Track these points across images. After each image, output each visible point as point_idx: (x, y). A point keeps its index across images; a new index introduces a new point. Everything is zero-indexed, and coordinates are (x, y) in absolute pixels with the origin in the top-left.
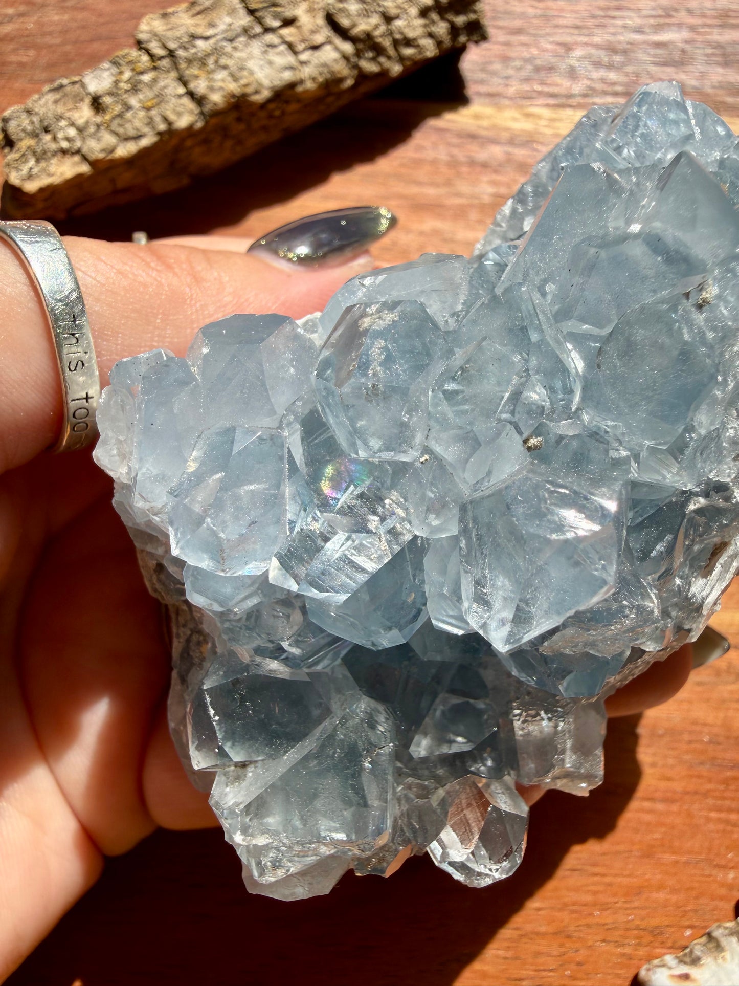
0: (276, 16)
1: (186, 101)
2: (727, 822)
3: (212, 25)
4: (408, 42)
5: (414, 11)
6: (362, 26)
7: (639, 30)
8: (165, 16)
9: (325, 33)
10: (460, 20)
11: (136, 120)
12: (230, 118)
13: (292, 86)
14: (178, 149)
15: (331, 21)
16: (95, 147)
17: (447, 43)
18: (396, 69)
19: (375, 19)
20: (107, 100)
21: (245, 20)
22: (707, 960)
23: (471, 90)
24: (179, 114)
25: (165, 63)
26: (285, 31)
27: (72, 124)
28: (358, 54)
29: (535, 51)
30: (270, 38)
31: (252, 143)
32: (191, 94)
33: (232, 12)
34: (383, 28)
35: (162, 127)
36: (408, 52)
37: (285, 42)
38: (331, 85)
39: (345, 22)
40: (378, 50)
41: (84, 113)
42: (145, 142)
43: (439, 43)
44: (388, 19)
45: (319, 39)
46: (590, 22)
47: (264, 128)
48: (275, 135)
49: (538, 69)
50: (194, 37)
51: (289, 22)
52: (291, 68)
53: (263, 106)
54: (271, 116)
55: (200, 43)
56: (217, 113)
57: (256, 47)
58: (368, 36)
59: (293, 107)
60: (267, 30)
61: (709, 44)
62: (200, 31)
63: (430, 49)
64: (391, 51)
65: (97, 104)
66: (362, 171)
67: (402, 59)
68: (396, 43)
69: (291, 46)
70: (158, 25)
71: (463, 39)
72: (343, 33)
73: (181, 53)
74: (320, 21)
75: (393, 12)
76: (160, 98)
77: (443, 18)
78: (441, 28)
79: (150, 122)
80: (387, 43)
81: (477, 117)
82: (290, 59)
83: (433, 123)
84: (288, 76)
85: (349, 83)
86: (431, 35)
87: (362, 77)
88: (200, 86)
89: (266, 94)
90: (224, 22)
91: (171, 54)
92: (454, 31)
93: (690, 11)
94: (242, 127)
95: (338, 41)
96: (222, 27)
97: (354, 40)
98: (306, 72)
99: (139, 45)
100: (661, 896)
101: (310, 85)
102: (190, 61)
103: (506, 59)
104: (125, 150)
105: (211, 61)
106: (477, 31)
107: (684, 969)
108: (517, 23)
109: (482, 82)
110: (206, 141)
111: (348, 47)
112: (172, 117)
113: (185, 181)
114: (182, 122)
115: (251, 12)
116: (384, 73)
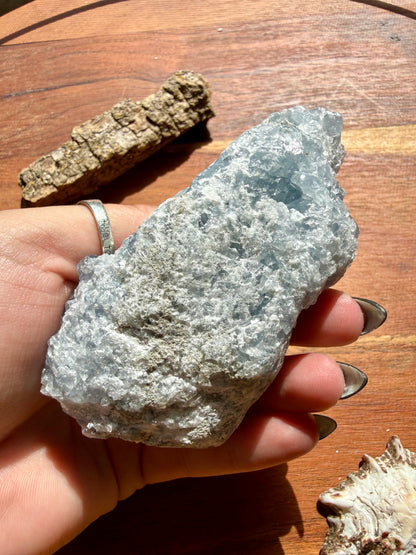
0: (126, 121)
1: (93, 158)
2: (352, 429)
3: (101, 127)
4: (181, 123)
5: (182, 111)
6: (161, 120)
7: (280, 102)
8: (82, 126)
9: (148, 124)
10: (202, 111)
11: (74, 168)
12: (112, 162)
13: (135, 146)
14: (92, 177)
15: (148, 119)
16: (58, 181)
17: (198, 120)
18: (178, 133)
19: (166, 116)
20: (62, 162)
21: (115, 124)
22: (347, 488)
23: (212, 135)
24: (91, 164)
25: (84, 145)
26: (131, 126)
27: (49, 173)
28: (161, 130)
29: (238, 117)
30: (125, 129)
31: (122, 170)
32: (95, 156)
33: (109, 121)
34: (170, 119)
35: (85, 170)
36: (182, 126)
37: (130, 130)
38: (151, 144)
39: (154, 119)
40: (169, 127)
41: (53, 168)
42: (78, 177)
43: (194, 121)
44: (172, 115)
45: (144, 127)
46: (259, 101)
47: (127, 164)
48: (133, 165)
49: (240, 123)
50: (94, 133)
51: (131, 122)
52: (135, 140)
53: (125, 155)
54: (129, 159)
55: (97, 135)
56: (106, 161)
57: (120, 133)
58: (164, 123)
59: (138, 154)
60: (123, 126)
61: (310, 104)
62: (97, 130)
63: (191, 124)
64: (175, 127)
65: (58, 164)
66: (169, 174)
67: (179, 129)
68: (176, 124)
69: (133, 131)
70: (80, 130)
71: (204, 118)
72: (154, 124)
73: (90, 140)
74: (144, 120)
75: (173, 112)
76: (83, 159)
77: (194, 111)
78: (195, 115)
79: (80, 168)
80: (173, 124)
81: (216, 146)
82: (134, 136)
83: (197, 151)
84: (133, 143)
85: (159, 141)
86: (190, 118)
87: (164, 139)
88: (98, 152)
89: (125, 151)
90: (106, 125)
91: (86, 141)
92: (200, 115)
93: (301, 91)
94: (117, 164)
95: (152, 127)
96: (105, 127)
97: (159, 126)
98: (141, 140)
99: (73, 139)
100: (326, 464)
101: (143, 145)
102: (93, 143)
103: (225, 121)
104: (70, 181)
105: (102, 142)
106: (210, 113)
107: (337, 492)
108: (229, 106)
109: (216, 132)
110: (103, 172)
111: (157, 129)
112: (88, 165)
113: (96, 188)
114: (93, 167)
115: (116, 120)
116: (173, 136)
